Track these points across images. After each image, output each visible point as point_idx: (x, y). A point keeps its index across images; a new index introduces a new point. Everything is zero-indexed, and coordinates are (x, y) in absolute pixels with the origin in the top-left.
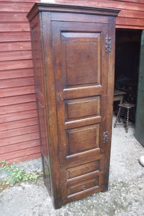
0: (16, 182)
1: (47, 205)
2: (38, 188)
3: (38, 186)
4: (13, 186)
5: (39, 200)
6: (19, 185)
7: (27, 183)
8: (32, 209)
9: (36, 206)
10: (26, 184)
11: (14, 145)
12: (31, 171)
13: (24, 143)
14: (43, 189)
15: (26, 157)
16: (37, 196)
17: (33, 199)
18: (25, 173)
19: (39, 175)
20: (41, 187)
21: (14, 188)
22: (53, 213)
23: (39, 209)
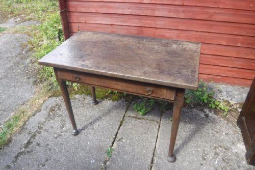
0: (199, 105)
1: (236, 153)
2: (227, 124)
3: (227, 122)
4: (194, 108)
5: (226, 141)
6: (202, 110)
7: (213, 112)
8: (215, 148)
9: (221, 147)
10: (210, 112)
11: (209, 56)
12: (220, 99)
13: (225, 58)
14: (234, 128)
15: (219, 77)
16: (224, 134)
17: (218, 135)
18: (212, 98)
19: (230, 108)
20: (231, 125)
21: (195, 110)
22: (243, 167)
23: (225, 152)
